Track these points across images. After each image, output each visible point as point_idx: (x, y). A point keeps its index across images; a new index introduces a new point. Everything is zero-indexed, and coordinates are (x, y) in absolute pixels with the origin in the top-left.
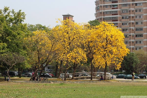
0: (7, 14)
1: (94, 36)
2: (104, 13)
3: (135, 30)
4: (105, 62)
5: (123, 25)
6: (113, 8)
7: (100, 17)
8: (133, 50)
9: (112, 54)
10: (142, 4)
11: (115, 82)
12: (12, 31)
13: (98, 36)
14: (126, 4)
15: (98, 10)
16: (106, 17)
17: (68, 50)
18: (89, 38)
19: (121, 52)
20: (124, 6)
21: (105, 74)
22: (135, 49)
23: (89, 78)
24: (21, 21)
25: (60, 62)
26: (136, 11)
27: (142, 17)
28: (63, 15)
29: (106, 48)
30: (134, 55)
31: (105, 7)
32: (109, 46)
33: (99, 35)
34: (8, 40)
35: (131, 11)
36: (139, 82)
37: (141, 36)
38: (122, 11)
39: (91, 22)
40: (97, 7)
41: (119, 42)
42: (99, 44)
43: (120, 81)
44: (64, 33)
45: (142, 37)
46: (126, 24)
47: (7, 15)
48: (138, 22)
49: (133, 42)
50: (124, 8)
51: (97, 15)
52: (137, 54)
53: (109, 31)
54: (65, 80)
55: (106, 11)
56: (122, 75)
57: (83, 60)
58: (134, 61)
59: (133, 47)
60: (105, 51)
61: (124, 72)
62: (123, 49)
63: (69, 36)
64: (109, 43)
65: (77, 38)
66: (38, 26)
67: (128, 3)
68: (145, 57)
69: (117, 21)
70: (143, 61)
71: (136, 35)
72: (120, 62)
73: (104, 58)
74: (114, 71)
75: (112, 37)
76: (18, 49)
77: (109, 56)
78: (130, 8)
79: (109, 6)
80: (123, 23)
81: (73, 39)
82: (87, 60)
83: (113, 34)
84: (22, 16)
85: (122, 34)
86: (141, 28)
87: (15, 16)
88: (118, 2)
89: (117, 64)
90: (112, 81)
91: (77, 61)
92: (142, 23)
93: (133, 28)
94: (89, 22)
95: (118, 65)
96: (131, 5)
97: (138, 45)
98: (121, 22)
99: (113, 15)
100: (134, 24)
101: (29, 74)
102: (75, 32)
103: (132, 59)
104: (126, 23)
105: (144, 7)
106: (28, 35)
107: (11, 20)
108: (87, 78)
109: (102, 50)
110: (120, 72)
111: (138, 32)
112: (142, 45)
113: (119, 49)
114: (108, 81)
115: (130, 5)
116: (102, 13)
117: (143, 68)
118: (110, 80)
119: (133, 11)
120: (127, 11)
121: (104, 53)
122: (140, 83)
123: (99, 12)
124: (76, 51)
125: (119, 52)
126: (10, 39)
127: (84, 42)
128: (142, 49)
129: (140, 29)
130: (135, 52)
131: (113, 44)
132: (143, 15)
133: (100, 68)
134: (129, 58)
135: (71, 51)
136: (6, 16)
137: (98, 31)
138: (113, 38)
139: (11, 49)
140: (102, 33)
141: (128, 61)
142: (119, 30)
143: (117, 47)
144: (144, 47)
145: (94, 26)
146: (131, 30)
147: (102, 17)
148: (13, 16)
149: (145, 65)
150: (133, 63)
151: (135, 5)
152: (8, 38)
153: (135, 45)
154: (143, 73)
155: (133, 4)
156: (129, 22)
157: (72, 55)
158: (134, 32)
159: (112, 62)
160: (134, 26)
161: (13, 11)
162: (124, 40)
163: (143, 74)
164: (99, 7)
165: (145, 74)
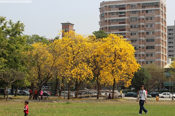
0: (3, 25)
1: (101, 50)
2: (109, 21)
3: (146, 41)
4: (113, 79)
5: (131, 35)
6: (120, 16)
7: (105, 26)
8: (144, 65)
9: (121, 70)
10: (153, 11)
11: (124, 101)
12: (10, 44)
13: (106, 50)
14: (135, 11)
15: (103, 17)
16: (112, 25)
17: (72, 66)
18: (95, 52)
19: (131, 67)
20: (133, 13)
21: (113, 92)
22: (146, 63)
23: (95, 96)
24: (20, 33)
25: (61, 79)
26: (147, 19)
27: (153, 26)
28: (61, 23)
29: (114, 63)
30: (145, 70)
31: (111, 14)
32: (118, 61)
33: (106, 48)
34: (6, 54)
35: (141, 20)
36: (151, 101)
37: (153, 47)
38: (131, 19)
39: (95, 33)
40: (102, 14)
41: (129, 56)
42: (107, 59)
43: (129, 100)
44: (68, 47)
45: (154, 49)
46: (135, 35)
47: (4, 27)
48: (149, 32)
49: (143, 55)
50: (133, 16)
51: (101, 24)
52: (148, 69)
53: (118, 45)
54: (68, 99)
55: (112, 18)
56: (132, 93)
57: (89, 77)
58: (144, 77)
59: (144, 60)
60: (113, 66)
61: (133, 90)
62: (133, 64)
63: (73, 50)
64: (118, 57)
65: (82, 51)
66: (35, 37)
67: (138, 10)
68: (157, 72)
69: (125, 30)
70: (155, 77)
71: (147, 47)
72: (131, 79)
73: (113, 75)
74: (121, 88)
75: (121, 51)
76: (16, 64)
77: (118, 72)
78: (140, 15)
79: (116, 14)
80: (131, 33)
81: (78, 53)
82: (93, 77)
83: (122, 48)
84: (21, 28)
85: (132, 48)
86: (152, 38)
87: (12, 28)
88: (126, 8)
89: (126, 81)
90: (121, 100)
91: (82, 78)
92: (153, 33)
93: (143, 39)
94: (93, 33)
95: (128, 82)
96: (141, 12)
97: (149, 58)
98: (129, 32)
99: (120, 23)
100: (145, 34)
101: (24, 92)
102: (80, 45)
103: (143, 75)
104: (135, 33)
105: (156, 15)
106: (27, 49)
107: (8, 32)
108: (93, 97)
109: (110, 65)
110: (128, 90)
111: (149, 43)
112: (154, 58)
113: (129, 64)
114: (116, 99)
115: (139, 12)
116: (108, 21)
117: (154, 85)
118: (119, 98)
119: (143, 19)
120: (137, 19)
121: (112, 69)
122: (153, 103)
123: (104, 20)
124: (82, 67)
125: (129, 68)
126: (8, 53)
127: (90, 57)
128: (153, 63)
129: (151, 40)
130: (146, 66)
131: (122, 59)
132: (155, 24)
133: (106, 85)
134: (139, 74)
135: (75, 67)
136: (2, 27)
137: (106, 44)
138: (123, 53)
139: (9, 64)
140: (110, 46)
141: (138, 77)
142: (129, 43)
143: (127, 62)
144: (156, 60)
145: (101, 39)
146: (141, 41)
147: (108, 26)
148: (11, 27)
149: (157, 82)
150: (143, 79)
151: (145, 12)
152: (5, 53)
153: (145, 58)
154: (154, 90)
155: (143, 11)
156: (139, 32)
157: (76, 71)
158: (145, 44)
159: (121, 79)
160: (145, 37)
161: (10, 21)
162: (134, 54)
163: (155, 92)
164: (104, 14)
165: (157, 92)
